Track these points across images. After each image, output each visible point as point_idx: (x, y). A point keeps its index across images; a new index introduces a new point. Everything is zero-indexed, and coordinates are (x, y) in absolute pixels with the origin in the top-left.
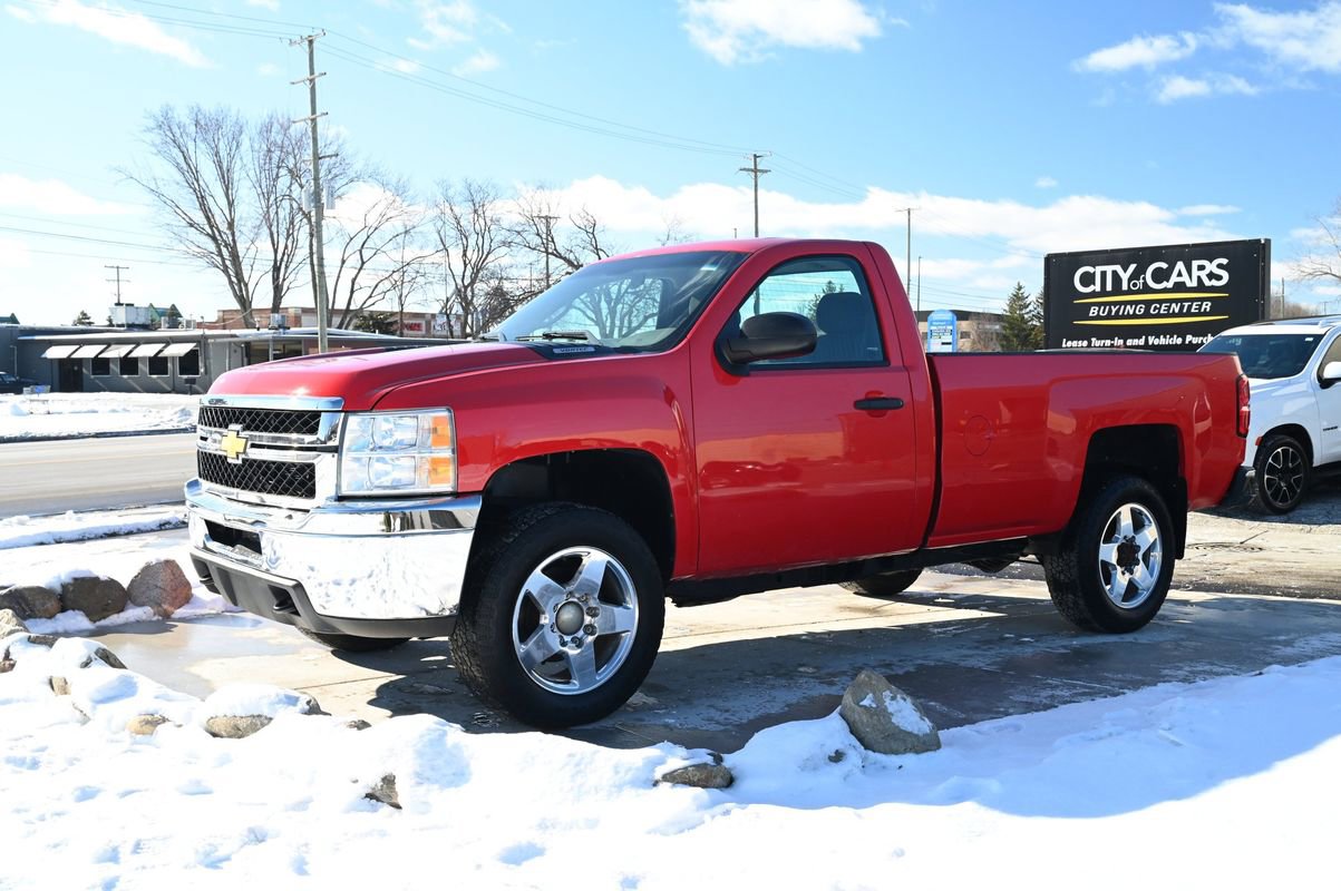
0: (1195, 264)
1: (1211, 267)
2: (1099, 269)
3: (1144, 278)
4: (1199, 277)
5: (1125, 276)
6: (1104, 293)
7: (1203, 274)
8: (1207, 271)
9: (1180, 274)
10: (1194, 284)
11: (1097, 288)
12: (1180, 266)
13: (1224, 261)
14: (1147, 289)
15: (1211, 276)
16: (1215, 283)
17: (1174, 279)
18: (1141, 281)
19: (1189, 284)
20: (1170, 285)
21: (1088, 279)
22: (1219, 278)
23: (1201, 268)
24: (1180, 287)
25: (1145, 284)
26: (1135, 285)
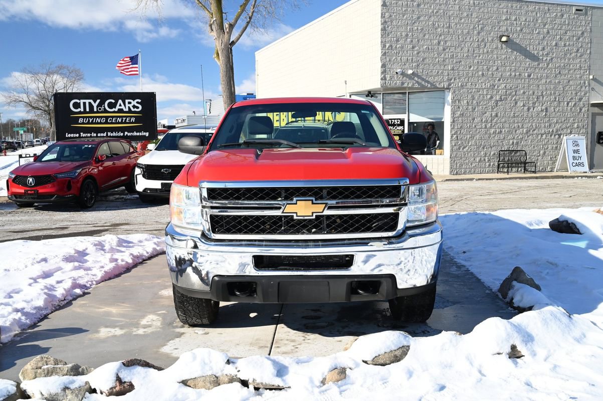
0: (127, 101)
1: (134, 103)
2: (82, 101)
3: (104, 106)
4: (129, 107)
5: (95, 105)
6: (85, 112)
7: (131, 106)
8: (132, 104)
9: (120, 105)
10: (127, 110)
11: (82, 109)
12: (120, 101)
13: (140, 101)
14: (105, 111)
15: (134, 107)
16: (136, 110)
17: (118, 107)
18: (103, 107)
19: (125, 110)
20: (116, 110)
21: (77, 105)
22: (138, 108)
23: (130, 103)
24: (121, 111)
25: (105, 109)
26: (100, 109)
